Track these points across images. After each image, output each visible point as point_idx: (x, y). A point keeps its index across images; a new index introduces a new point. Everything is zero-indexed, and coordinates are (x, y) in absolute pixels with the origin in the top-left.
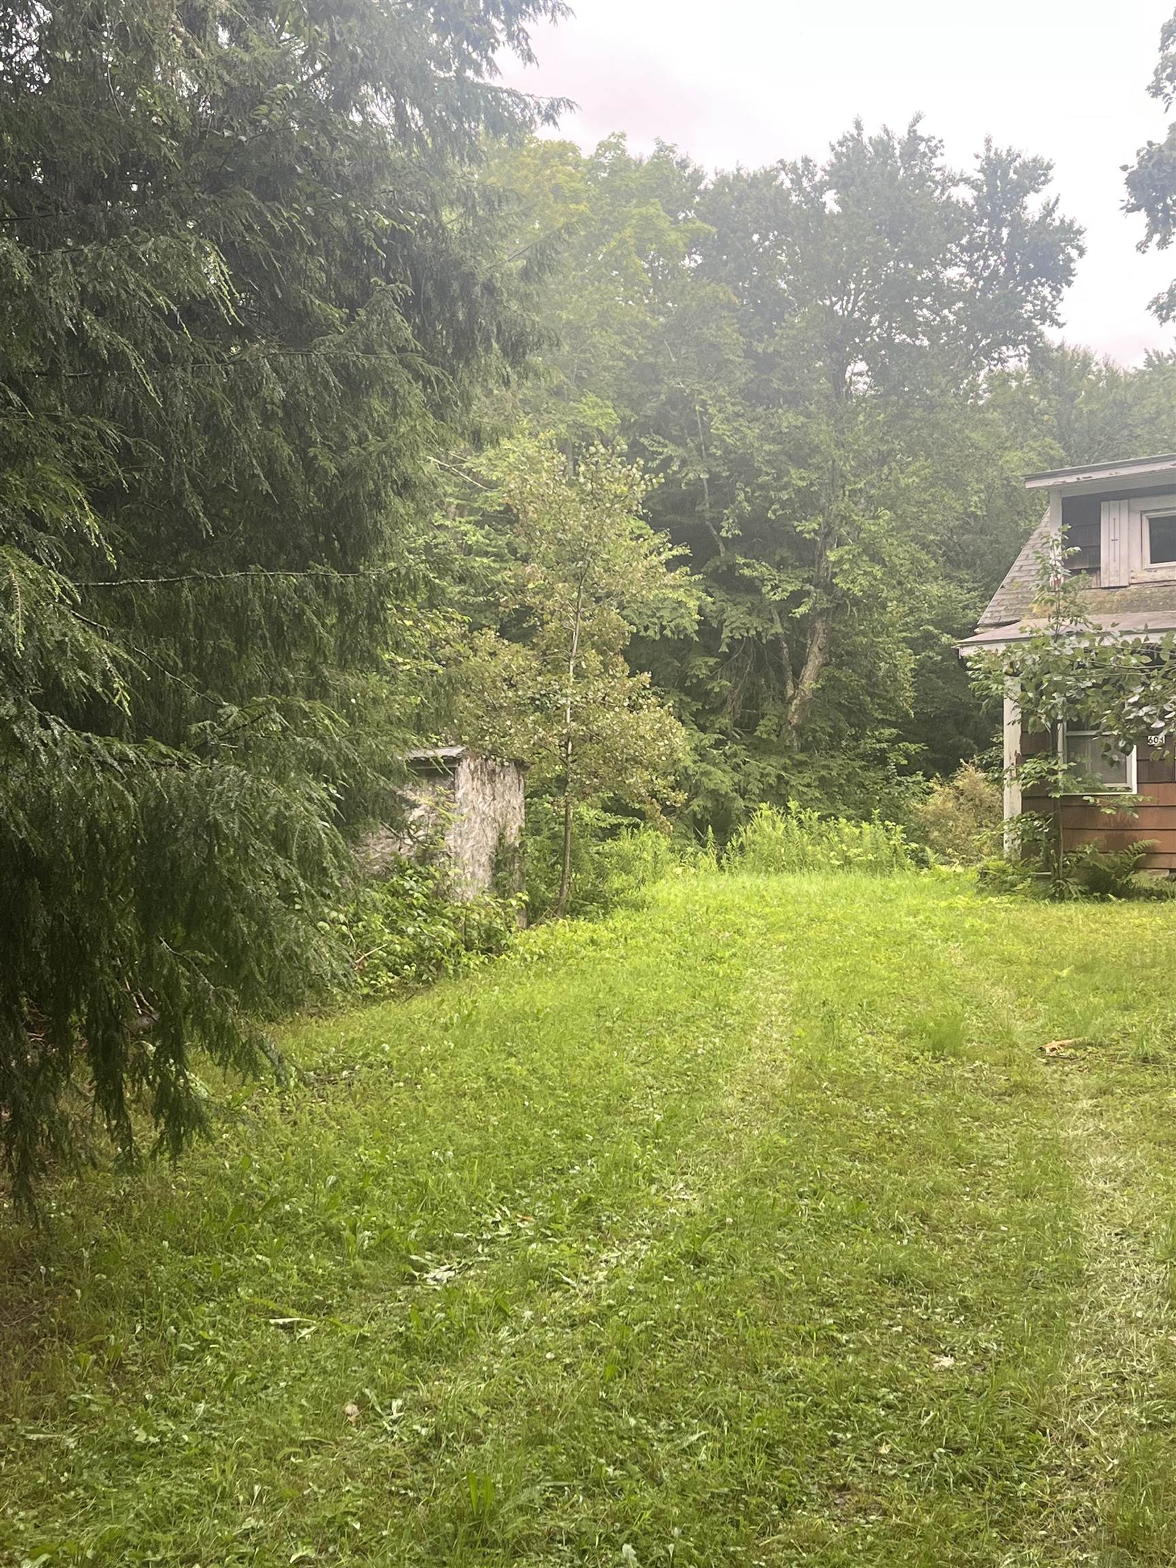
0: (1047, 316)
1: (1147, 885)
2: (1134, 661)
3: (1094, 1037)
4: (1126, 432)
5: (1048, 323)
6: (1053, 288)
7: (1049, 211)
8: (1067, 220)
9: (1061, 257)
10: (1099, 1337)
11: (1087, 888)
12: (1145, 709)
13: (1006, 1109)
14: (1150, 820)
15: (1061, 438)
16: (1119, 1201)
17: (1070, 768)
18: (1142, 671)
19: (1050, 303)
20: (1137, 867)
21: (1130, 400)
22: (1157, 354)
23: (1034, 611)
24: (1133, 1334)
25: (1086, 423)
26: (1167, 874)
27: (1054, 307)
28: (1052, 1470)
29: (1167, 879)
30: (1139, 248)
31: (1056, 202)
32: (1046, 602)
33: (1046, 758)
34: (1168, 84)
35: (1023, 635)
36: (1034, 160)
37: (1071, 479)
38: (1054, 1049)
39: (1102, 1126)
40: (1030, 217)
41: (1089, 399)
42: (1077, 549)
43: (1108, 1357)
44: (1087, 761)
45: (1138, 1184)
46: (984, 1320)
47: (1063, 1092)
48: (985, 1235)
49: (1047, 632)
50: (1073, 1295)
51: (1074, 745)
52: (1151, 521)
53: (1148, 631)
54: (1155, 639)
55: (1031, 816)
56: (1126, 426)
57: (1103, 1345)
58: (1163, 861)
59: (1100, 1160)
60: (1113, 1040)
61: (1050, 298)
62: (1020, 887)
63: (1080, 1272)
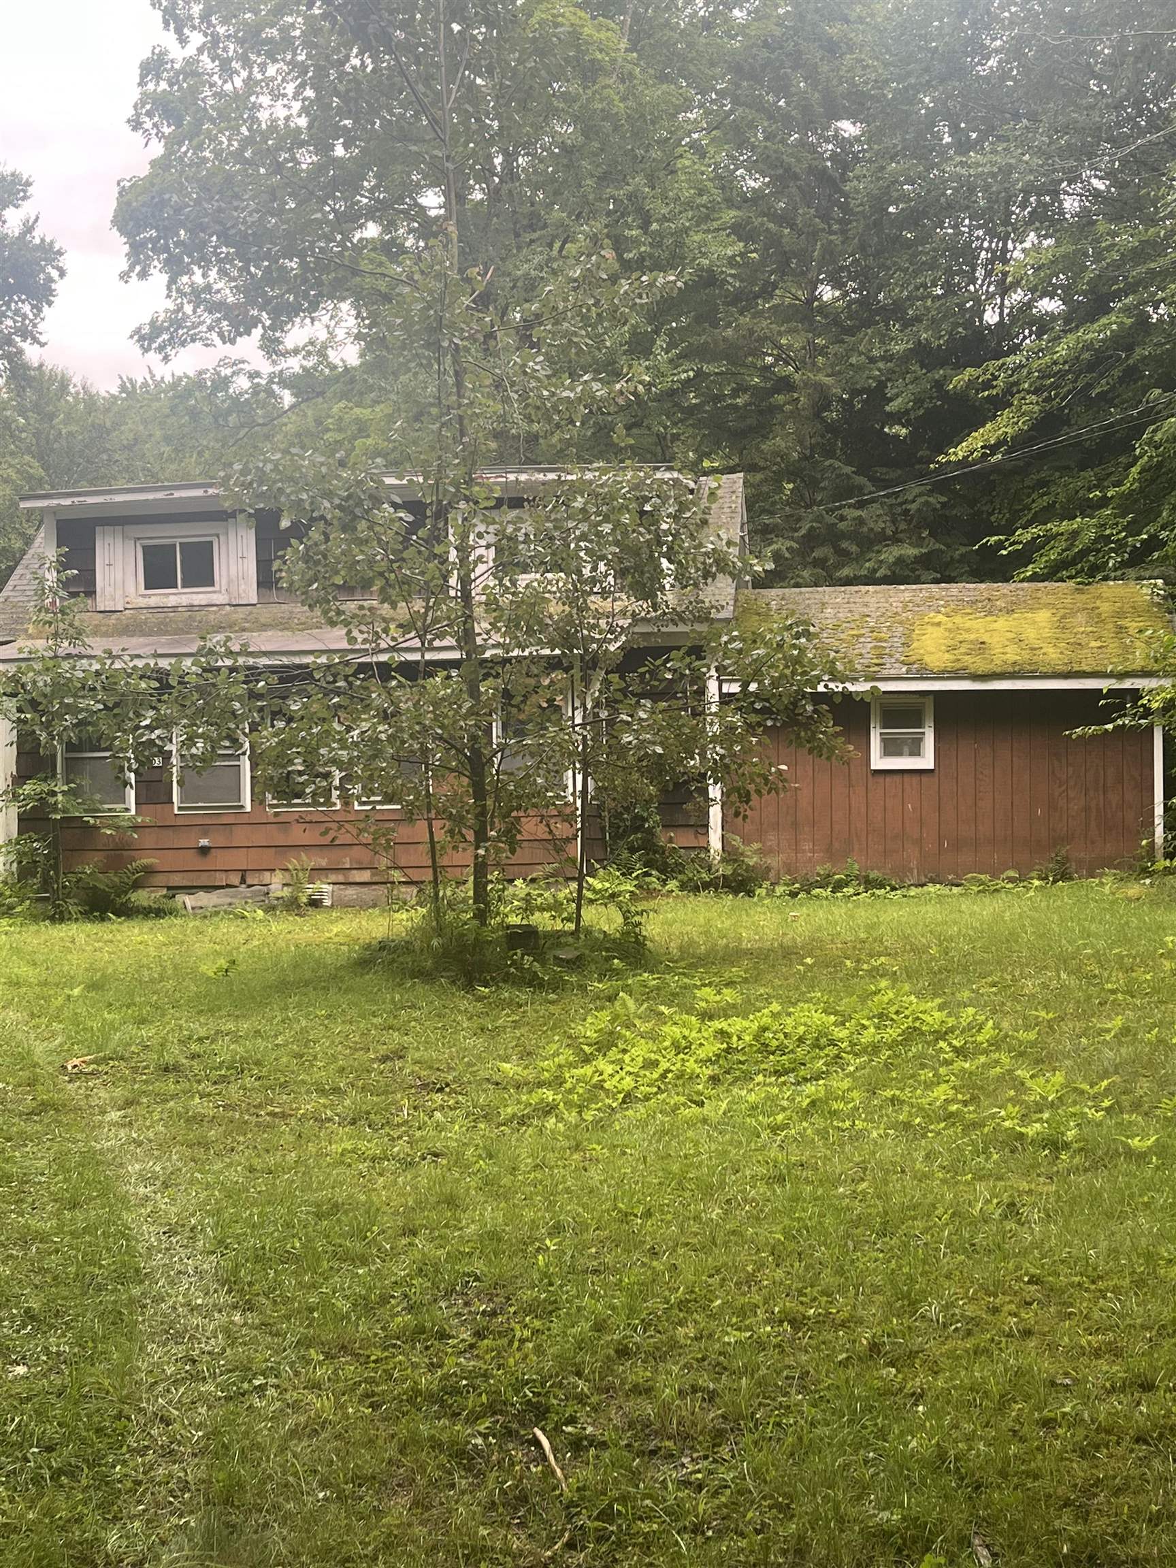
0: (27, 333)
1: (145, 904)
2: (143, 685)
3: (115, 1052)
4: (105, 457)
5: (29, 341)
6: (33, 307)
7: (29, 228)
8: (48, 240)
9: (42, 276)
10: (166, 1327)
11: (87, 908)
12: (157, 732)
13: (38, 1127)
14: (149, 840)
15: (40, 458)
16: (162, 1202)
17: (70, 789)
18: (151, 695)
19: (31, 321)
20: (137, 886)
21: (108, 424)
22: (130, 380)
23: (30, 631)
24: (196, 1320)
25: (64, 444)
26: (164, 892)
27: (35, 326)
28: (142, 1452)
29: (165, 896)
30: (121, 278)
31: (36, 220)
32: (45, 624)
33: (45, 780)
34: (147, 119)
35: (21, 656)
36: (13, 175)
37: (67, 502)
38: (75, 1066)
39: (135, 1135)
40: (10, 232)
41: (68, 420)
42: (76, 572)
43: (176, 1343)
44: (86, 782)
45: (177, 1185)
46: (51, 1326)
47: (90, 1106)
48: (38, 1248)
49: (45, 654)
50: (136, 1291)
51: (72, 766)
52: (144, 548)
53: (157, 656)
54: (164, 663)
55: (30, 837)
56: (106, 450)
57: (172, 1334)
58: (159, 879)
59: (137, 1167)
60: (133, 1053)
61: (31, 316)
62: (19, 909)
63: (137, 1271)
